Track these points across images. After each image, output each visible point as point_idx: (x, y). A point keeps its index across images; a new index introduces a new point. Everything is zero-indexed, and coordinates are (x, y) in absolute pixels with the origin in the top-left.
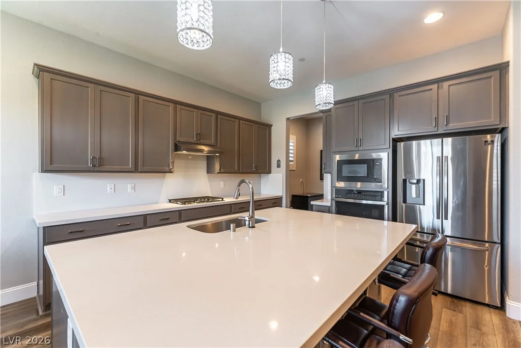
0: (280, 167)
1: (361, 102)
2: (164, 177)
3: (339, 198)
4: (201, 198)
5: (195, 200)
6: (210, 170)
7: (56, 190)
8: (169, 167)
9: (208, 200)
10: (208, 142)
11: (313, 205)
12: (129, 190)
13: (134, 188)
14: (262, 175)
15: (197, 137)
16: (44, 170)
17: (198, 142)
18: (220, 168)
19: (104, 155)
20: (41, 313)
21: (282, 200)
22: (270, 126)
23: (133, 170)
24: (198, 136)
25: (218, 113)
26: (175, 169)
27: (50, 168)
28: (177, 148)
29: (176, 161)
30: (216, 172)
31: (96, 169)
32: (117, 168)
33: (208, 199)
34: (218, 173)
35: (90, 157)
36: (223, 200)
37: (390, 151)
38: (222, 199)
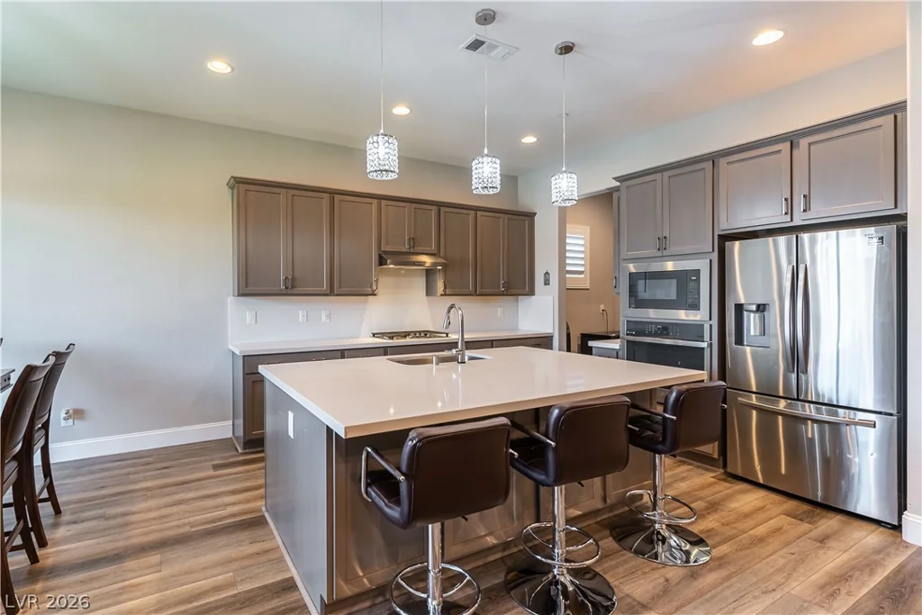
0: (549, 284)
1: (666, 174)
2: (366, 302)
3: (632, 335)
4: (415, 333)
5: (406, 335)
6: (430, 291)
7: (249, 317)
8: (371, 287)
9: (426, 335)
10: (427, 249)
11: (591, 347)
12: (324, 318)
13: (329, 316)
14: (520, 297)
15: (409, 244)
16: (241, 294)
17: (412, 251)
18: (445, 288)
19: (297, 274)
20: (240, 451)
21: (552, 340)
22: (531, 216)
23: (329, 292)
24: (412, 241)
25: (440, 205)
26: (380, 291)
27: (247, 291)
28: (382, 261)
29: (380, 279)
30: (439, 294)
31: (289, 292)
32: (311, 290)
33: (426, 333)
34: (442, 295)
35: (282, 278)
36: (447, 336)
37: (715, 257)
38: (447, 334)
